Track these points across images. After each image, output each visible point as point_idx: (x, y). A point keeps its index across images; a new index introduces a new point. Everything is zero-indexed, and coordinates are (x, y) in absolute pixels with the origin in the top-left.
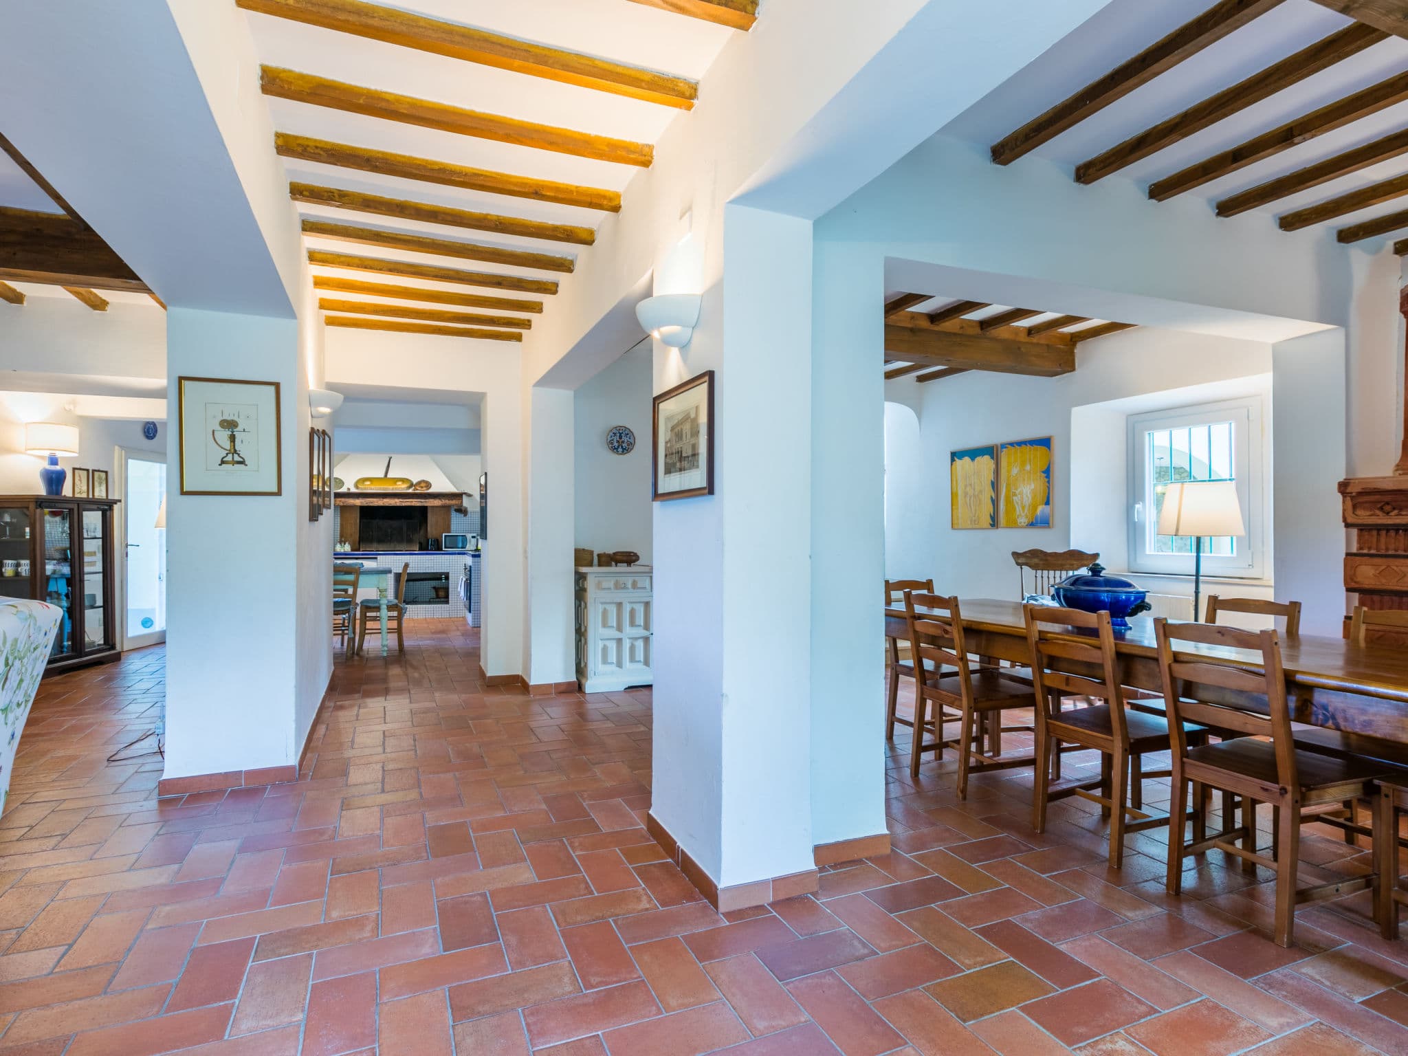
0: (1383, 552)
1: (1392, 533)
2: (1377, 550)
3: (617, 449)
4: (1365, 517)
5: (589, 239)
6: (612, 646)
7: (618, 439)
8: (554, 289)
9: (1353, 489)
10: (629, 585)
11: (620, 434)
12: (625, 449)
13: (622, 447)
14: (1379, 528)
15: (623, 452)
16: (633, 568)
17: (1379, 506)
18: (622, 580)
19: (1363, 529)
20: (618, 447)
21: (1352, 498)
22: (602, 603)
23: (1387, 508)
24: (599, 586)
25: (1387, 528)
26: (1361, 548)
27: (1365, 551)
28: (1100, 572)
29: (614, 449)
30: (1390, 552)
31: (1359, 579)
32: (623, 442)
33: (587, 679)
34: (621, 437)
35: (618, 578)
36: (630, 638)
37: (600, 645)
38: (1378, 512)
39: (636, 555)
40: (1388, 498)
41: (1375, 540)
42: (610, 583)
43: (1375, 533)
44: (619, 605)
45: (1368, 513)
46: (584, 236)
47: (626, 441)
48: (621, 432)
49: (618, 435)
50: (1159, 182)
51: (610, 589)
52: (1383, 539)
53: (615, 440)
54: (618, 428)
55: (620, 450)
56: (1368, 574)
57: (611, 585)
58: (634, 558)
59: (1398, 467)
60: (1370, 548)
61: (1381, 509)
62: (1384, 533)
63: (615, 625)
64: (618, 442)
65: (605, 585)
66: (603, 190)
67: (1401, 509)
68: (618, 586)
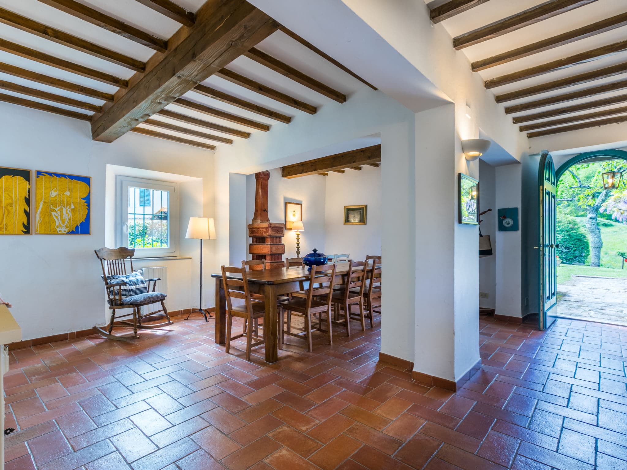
4: (274, 234)
21: (272, 228)
30: (276, 243)
31: (273, 251)
40: (277, 229)
61: (276, 232)
67: (279, 232)
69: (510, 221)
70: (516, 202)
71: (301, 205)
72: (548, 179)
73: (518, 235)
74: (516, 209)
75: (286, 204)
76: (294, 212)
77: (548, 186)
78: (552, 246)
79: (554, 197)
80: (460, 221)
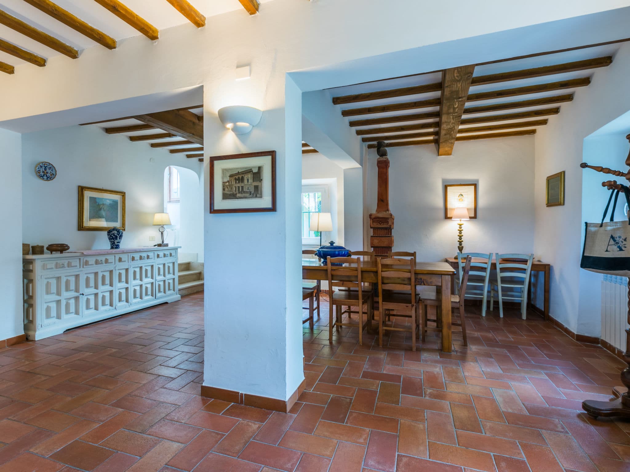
0: (379, 235)
1: (381, 230)
2: (378, 234)
3: (43, 177)
4: (376, 225)
5: (112, 45)
6: (53, 306)
7: (44, 170)
8: (43, 63)
9: (373, 217)
10: (66, 265)
11: (45, 167)
12: (49, 177)
13: (46, 176)
14: (378, 228)
15: (47, 179)
16: (64, 254)
17: (379, 222)
18: (60, 262)
19: (374, 229)
20: (44, 175)
21: (372, 219)
22: (46, 278)
23: (381, 222)
24: (44, 267)
25: (382, 228)
26: (374, 234)
27: (375, 235)
28: (333, 244)
29: (41, 177)
30: (381, 235)
31: (374, 244)
32: (47, 173)
33: (35, 331)
34: (45, 170)
35: (57, 261)
36: (65, 299)
37: (45, 306)
38: (379, 224)
39: (67, 246)
40: (381, 220)
41: (377, 232)
42: (51, 264)
43: (377, 230)
44: (58, 279)
45: (376, 224)
46: (110, 42)
47: (49, 172)
48: (46, 166)
49: (44, 167)
50: (345, 110)
51: (52, 268)
52: (379, 232)
53: (41, 171)
54: (44, 163)
55: (45, 177)
56: (376, 242)
57: (53, 266)
58: (67, 248)
59: (377, 211)
60: (376, 234)
61: (379, 223)
62: (379, 230)
63: (55, 292)
64: (43, 172)
65: (49, 266)
66: (150, 25)
67: (383, 223)
68: (57, 266)
71: (475, 185)
75: (445, 187)
76: (461, 197)
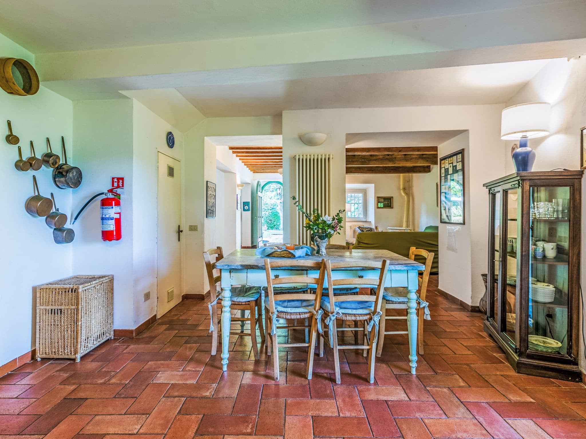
69: (247, 207)
70: (249, 200)
72: (259, 191)
73: (250, 212)
74: (249, 202)
77: (259, 194)
78: (260, 217)
79: (261, 198)
80: (237, 209)
